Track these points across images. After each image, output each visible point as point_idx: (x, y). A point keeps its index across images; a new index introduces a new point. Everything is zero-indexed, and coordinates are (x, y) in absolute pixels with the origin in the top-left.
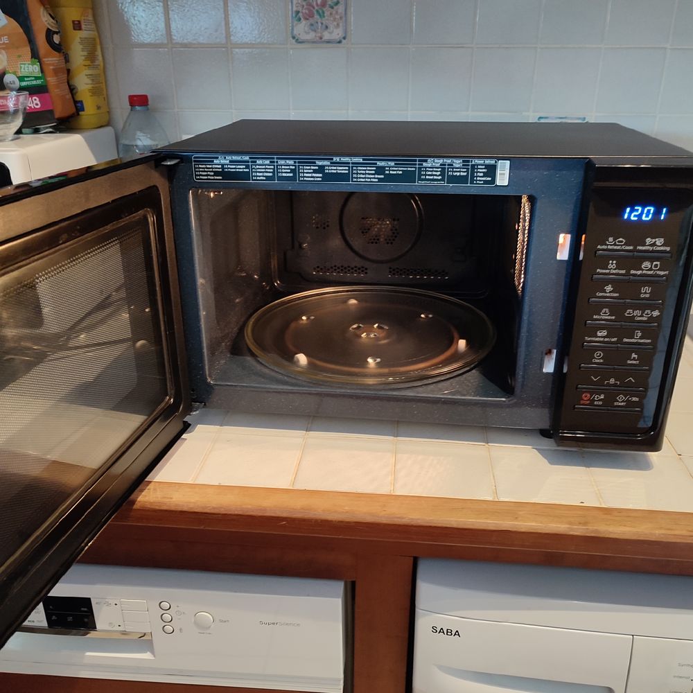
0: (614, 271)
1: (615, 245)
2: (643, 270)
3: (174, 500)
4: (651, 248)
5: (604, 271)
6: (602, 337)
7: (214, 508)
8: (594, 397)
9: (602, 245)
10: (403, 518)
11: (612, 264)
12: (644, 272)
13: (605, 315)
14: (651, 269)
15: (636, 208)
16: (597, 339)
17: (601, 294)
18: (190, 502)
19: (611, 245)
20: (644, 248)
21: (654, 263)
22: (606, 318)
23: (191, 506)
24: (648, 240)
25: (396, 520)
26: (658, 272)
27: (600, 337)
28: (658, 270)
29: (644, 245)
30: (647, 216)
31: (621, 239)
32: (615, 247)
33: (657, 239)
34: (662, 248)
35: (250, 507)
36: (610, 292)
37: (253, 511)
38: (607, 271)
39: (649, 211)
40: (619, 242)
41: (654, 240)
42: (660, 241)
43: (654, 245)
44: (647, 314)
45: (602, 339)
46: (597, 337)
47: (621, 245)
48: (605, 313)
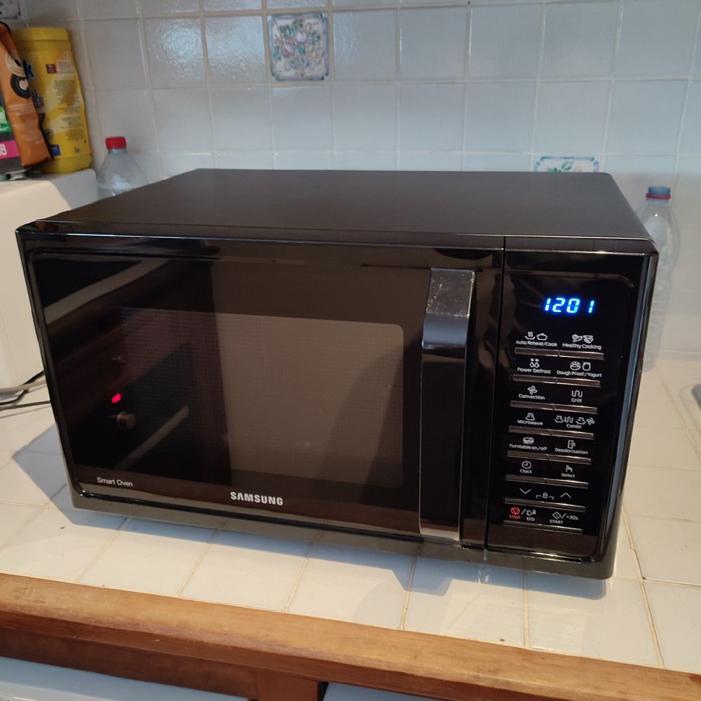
0: (537, 371)
1: (536, 340)
2: (571, 370)
3: (46, 604)
4: (579, 346)
5: (525, 370)
6: (529, 445)
7: (85, 618)
8: (526, 512)
9: (520, 340)
10: (284, 646)
11: (534, 362)
12: (573, 373)
13: (530, 419)
14: (581, 371)
15: (558, 299)
16: (523, 447)
17: (524, 396)
18: (61, 610)
19: (531, 341)
20: (571, 346)
21: (585, 363)
22: (532, 423)
23: (62, 613)
24: (575, 337)
25: (277, 648)
26: (589, 374)
27: (526, 445)
28: (589, 372)
29: (570, 341)
30: (572, 309)
31: (542, 334)
32: (536, 344)
33: (585, 336)
34: (592, 347)
35: (122, 619)
36: (534, 394)
37: (125, 626)
38: (529, 370)
39: (574, 303)
40: (540, 337)
41: (581, 337)
42: (588, 339)
43: (582, 342)
44: (582, 422)
45: (529, 447)
46: (523, 444)
47: (544, 341)
48: (530, 418)
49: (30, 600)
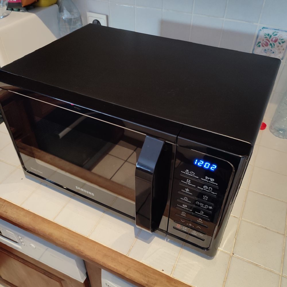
0: (190, 184)
1: (190, 173)
8: (183, 227)
9: (183, 171)
11: (189, 181)
12: (205, 189)
14: (208, 189)
15: (200, 161)
16: (182, 207)
17: (184, 191)
19: (188, 173)
20: (204, 180)
21: (210, 188)
22: (187, 201)
24: (206, 177)
28: (211, 191)
31: (192, 172)
32: (190, 175)
33: (211, 178)
34: (213, 183)
36: (188, 192)
38: (186, 183)
39: (207, 165)
40: (191, 173)
41: (209, 178)
42: (212, 180)
43: (209, 180)
44: (206, 206)
45: (185, 208)
46: (182, 206)
47: (193, 175)
48: (186, 199)
49: (2, 211)
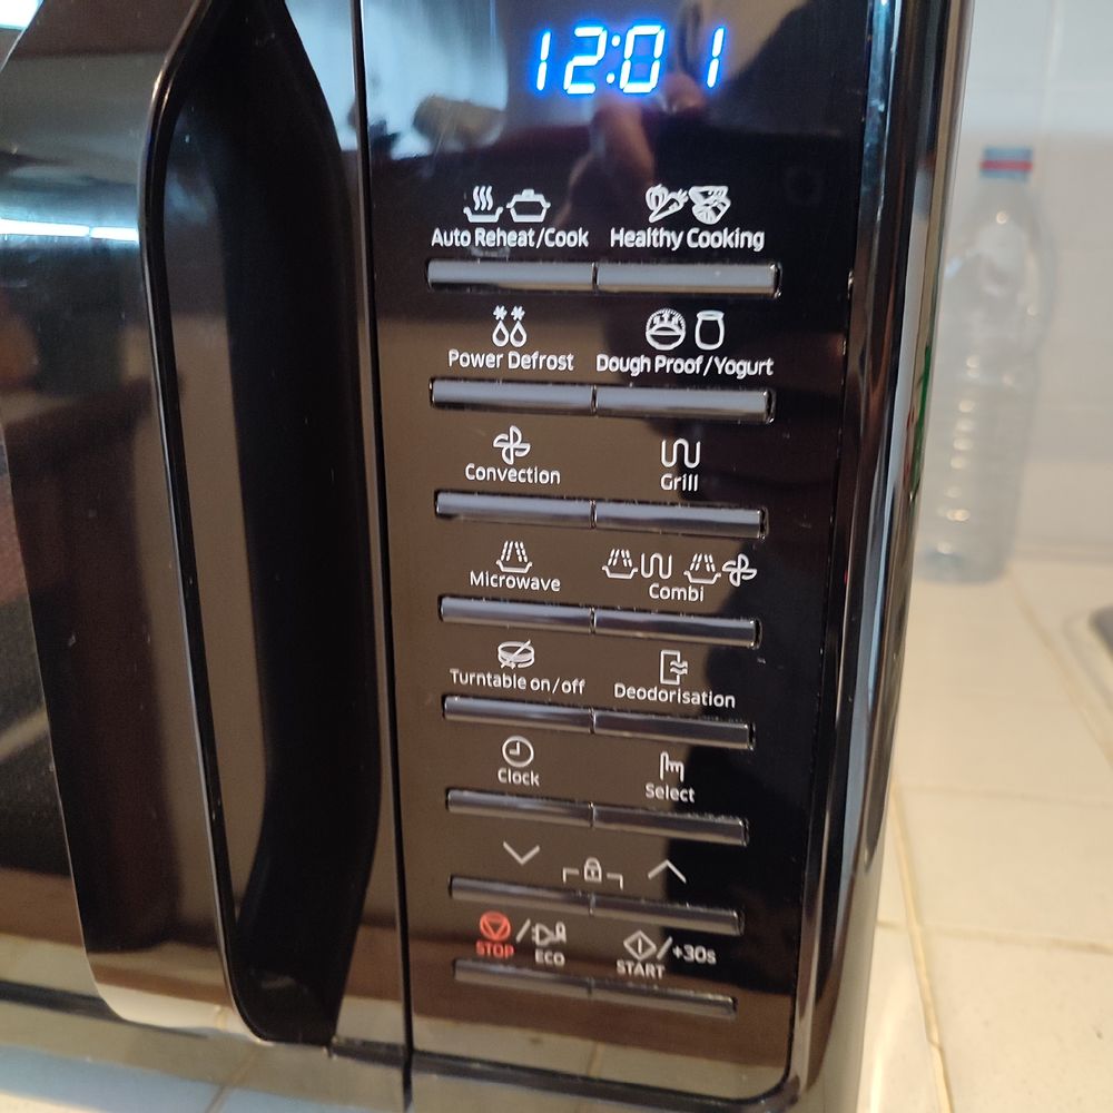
0: (524, 362)
1: (506, 223)
2: (652, 353)
4: (675, 240)
5: (477, 360)
6: (519, 672)
8: (529, 933)
9: (447, 228)
11: (509, 322)
12: (662, 362)
13: (514, 569)
14: (688, 350)
15: (581, 32)
16: (500, 682)
17: (482, 473)
19: (488, 227)
20: (642, 240)
21: (702, 316)
22: (523, 583)
26: (722, 365)
27: (508, 671)
28: (720, 353)
29: (639, 220)
30: (639, 75)
31: (528, 195)
32: (511, 239)
33: (695, 192)
34: (725, 239)
36: (520, 464)
38: (491, 360)
39: (645, 45)
40: (524, 208)
41: (681, 197)
43: (683, 220)
44: (702, 573)
45: (522, 683)
46: (496, 669)
47: (537, 227)
48: (514, 562)
